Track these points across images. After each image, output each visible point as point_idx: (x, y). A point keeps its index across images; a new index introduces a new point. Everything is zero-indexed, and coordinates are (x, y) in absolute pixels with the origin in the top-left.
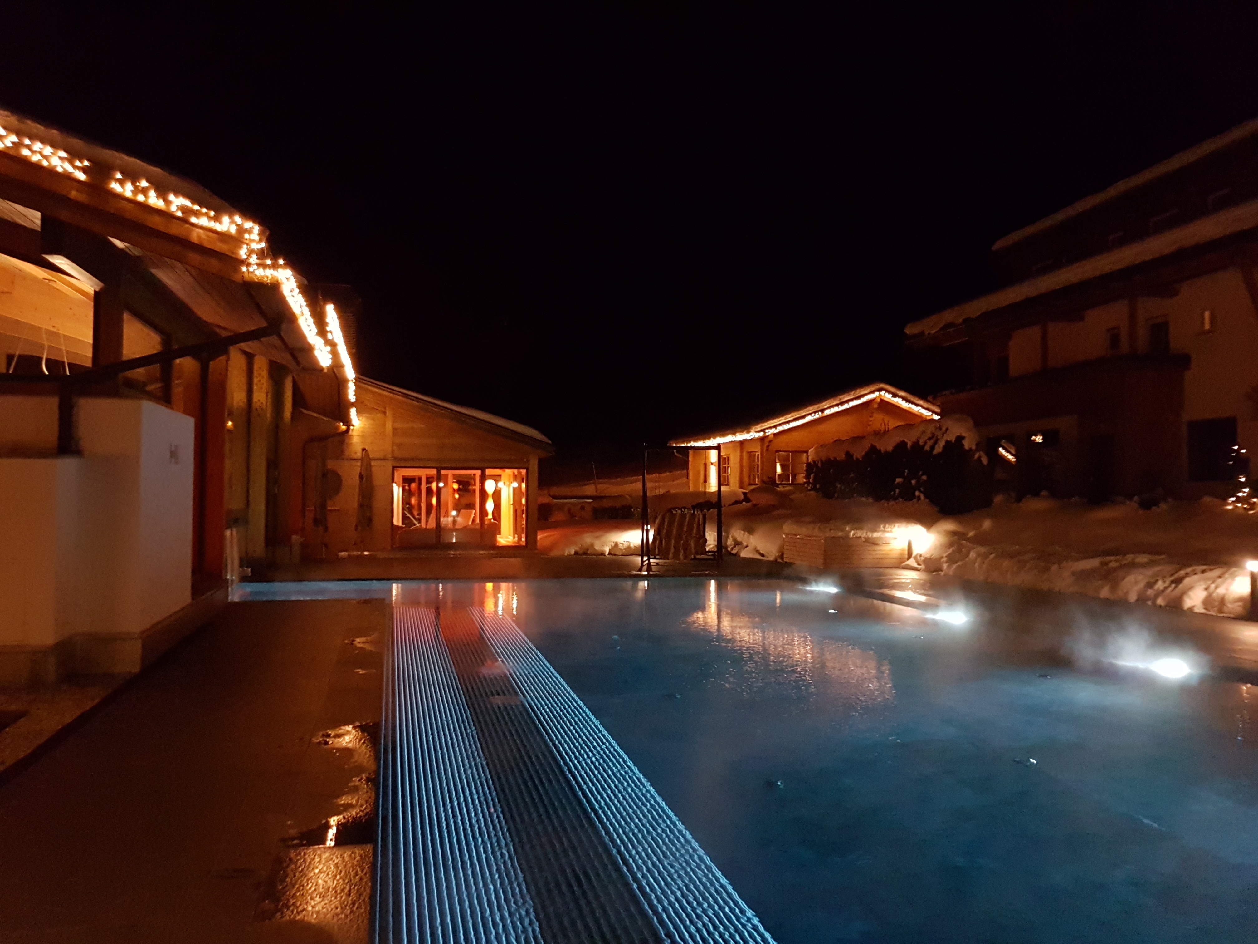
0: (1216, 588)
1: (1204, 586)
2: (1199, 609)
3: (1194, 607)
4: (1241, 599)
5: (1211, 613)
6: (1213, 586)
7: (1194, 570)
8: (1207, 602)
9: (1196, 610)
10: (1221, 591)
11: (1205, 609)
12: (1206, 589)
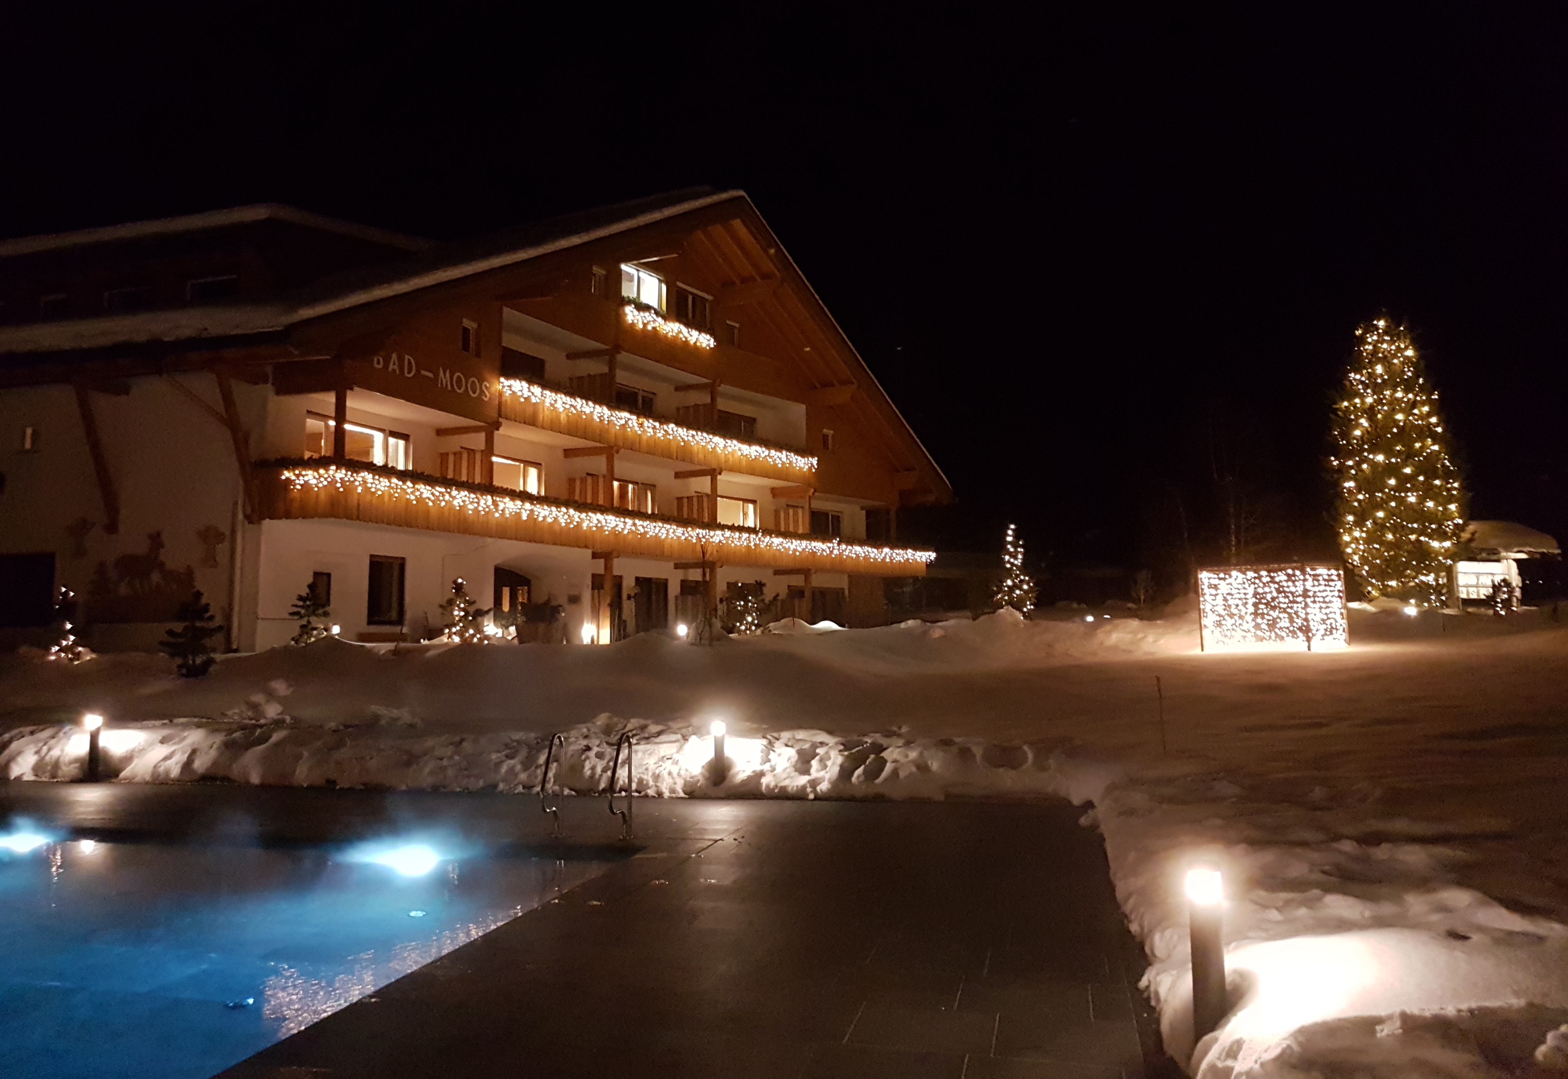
0: (49, 750)
1: (35, 750)
2: (29, 777)
3: (22, 774)
4: (76, 760)
5: (44, 779)
6: (45, 749)
7: (21, 732)
8: (37, 769)
9: (25, 778)
10: (55, 753)
11: (36, 775)
12: (37, 752)
